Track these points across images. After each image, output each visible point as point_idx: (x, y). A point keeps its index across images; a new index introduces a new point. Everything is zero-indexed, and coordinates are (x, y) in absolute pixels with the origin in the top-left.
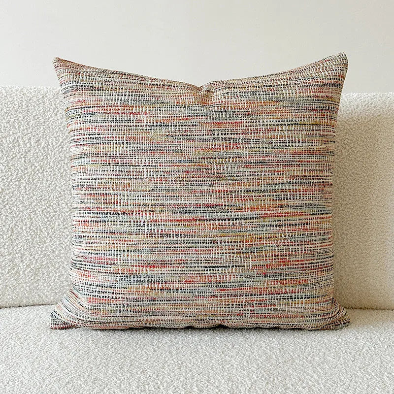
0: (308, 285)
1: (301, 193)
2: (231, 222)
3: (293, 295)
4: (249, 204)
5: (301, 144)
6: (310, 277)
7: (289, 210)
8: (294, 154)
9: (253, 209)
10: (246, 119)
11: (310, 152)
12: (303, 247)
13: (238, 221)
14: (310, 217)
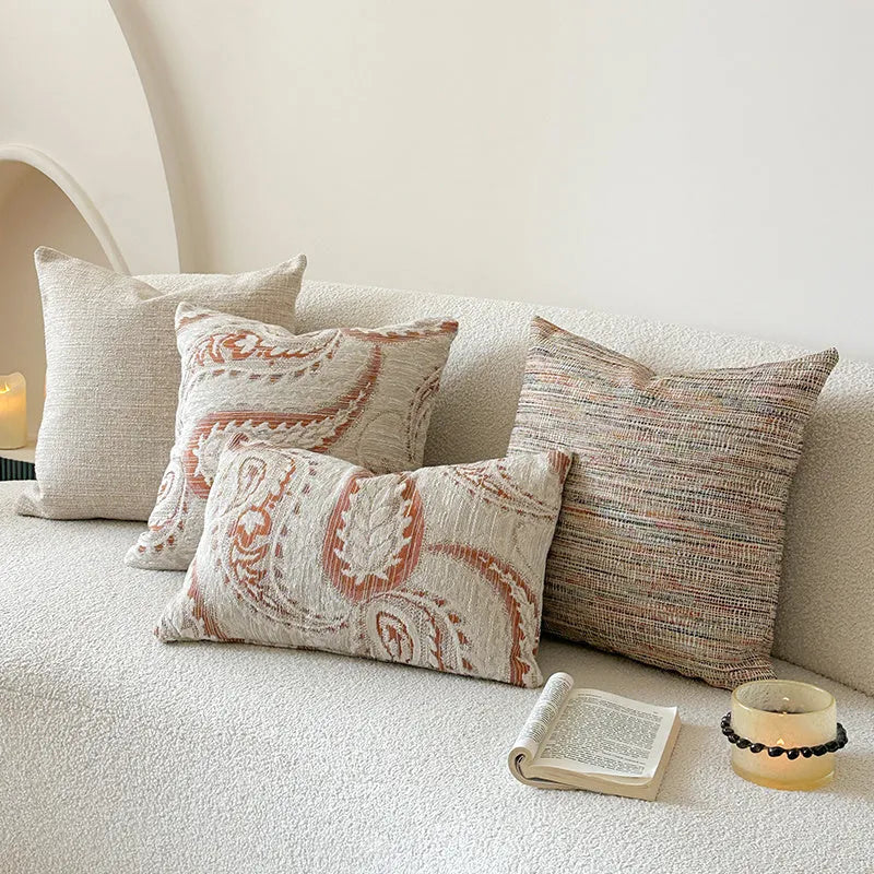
0: (702, 620)
1: (713, 508)
2: (621, 523)
3: (681, 627)
4: (645, 508)
5: (727, 449)
6: (706, 612)
7: (692, 525)
8: (714, 461)
9: (648, 514)
10: (673, 411)
11: (739, 462)
12: (703, 573)
13: (629, 525)
14: (720, 539)
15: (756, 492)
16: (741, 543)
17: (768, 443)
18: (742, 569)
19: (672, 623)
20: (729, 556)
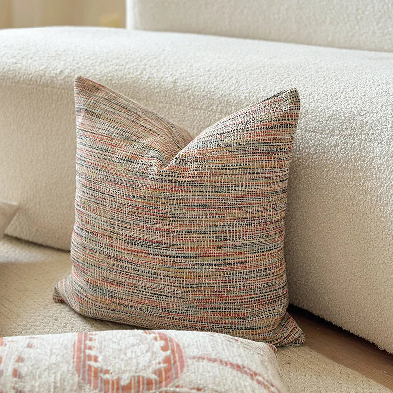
15: (268, 213)
16: (264, 253)
17: (272, 175)
18: (267, 272)
19: (226, 323)
20: (258, 266)
